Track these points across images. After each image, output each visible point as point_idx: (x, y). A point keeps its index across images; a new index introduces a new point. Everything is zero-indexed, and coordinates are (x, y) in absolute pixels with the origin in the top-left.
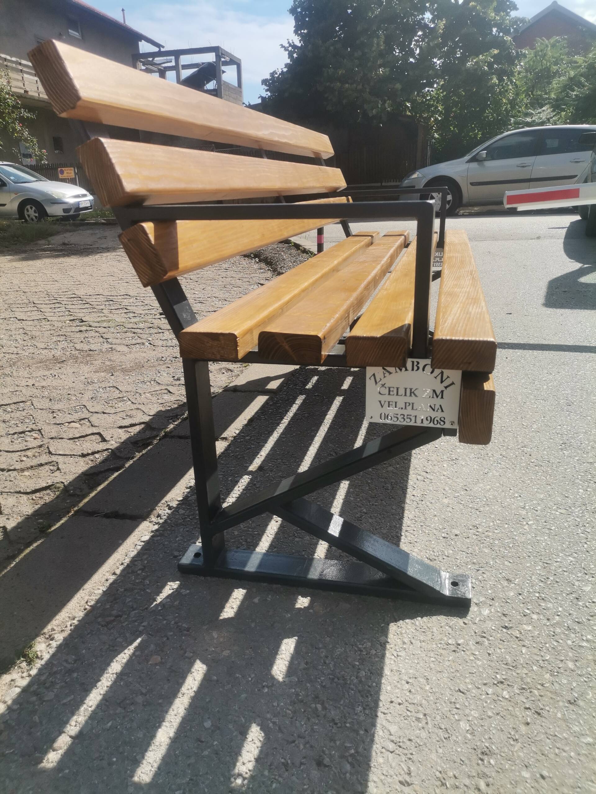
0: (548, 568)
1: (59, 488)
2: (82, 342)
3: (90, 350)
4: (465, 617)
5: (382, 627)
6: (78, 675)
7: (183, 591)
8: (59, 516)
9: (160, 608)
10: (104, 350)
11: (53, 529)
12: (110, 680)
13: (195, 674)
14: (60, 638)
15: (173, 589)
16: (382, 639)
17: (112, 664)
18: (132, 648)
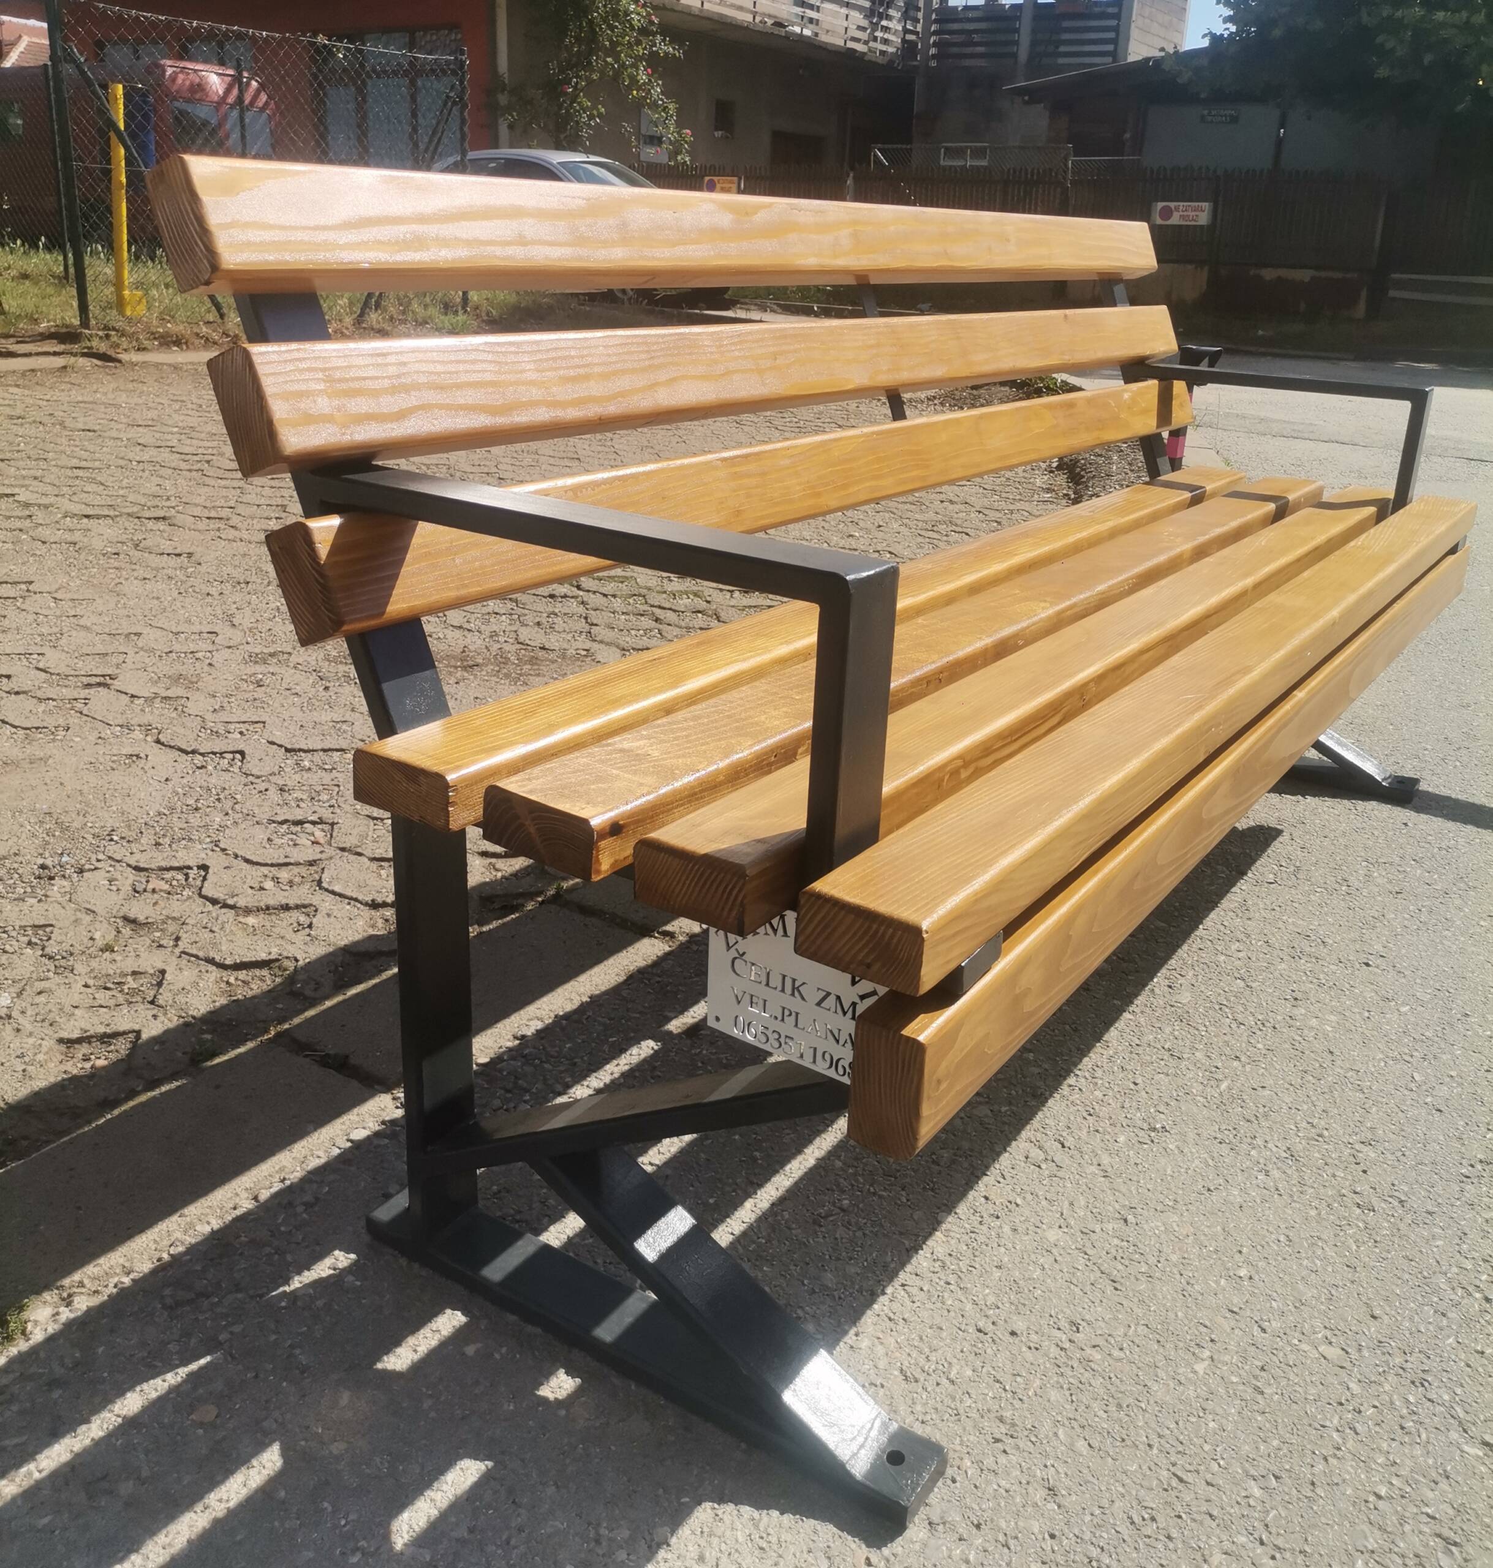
0: (1174, 1493)
1: (285, 970)
2: (538, 624)
3: (543, 648)
4: (879, 1548)
5: (683, 1504)
6: (60, 1396)
7: (350, 1278)
8: (247, 1034)
9: (283, 1304)
10: (571, 652)
11: (217, 1061)
12: (105, 1426)
13: (252, 1472)
14: (82, 1304)
15: (335, 1269)
16: (661, 1531)
17: (129, 1395)
18: (183, 1372)
